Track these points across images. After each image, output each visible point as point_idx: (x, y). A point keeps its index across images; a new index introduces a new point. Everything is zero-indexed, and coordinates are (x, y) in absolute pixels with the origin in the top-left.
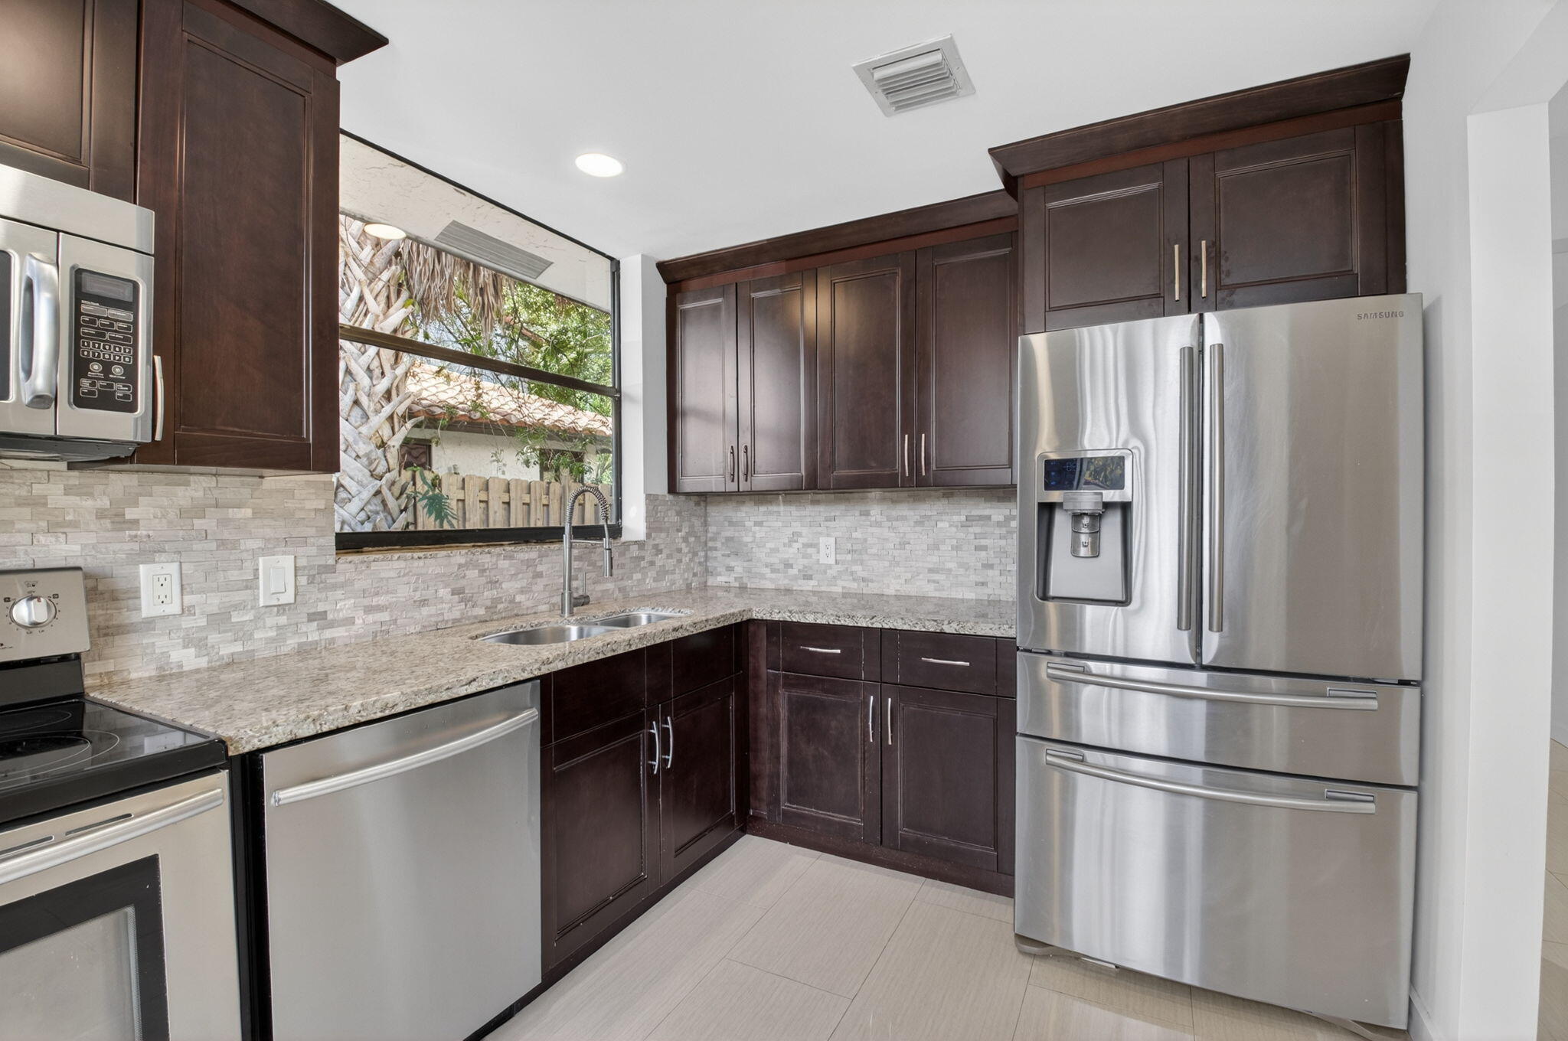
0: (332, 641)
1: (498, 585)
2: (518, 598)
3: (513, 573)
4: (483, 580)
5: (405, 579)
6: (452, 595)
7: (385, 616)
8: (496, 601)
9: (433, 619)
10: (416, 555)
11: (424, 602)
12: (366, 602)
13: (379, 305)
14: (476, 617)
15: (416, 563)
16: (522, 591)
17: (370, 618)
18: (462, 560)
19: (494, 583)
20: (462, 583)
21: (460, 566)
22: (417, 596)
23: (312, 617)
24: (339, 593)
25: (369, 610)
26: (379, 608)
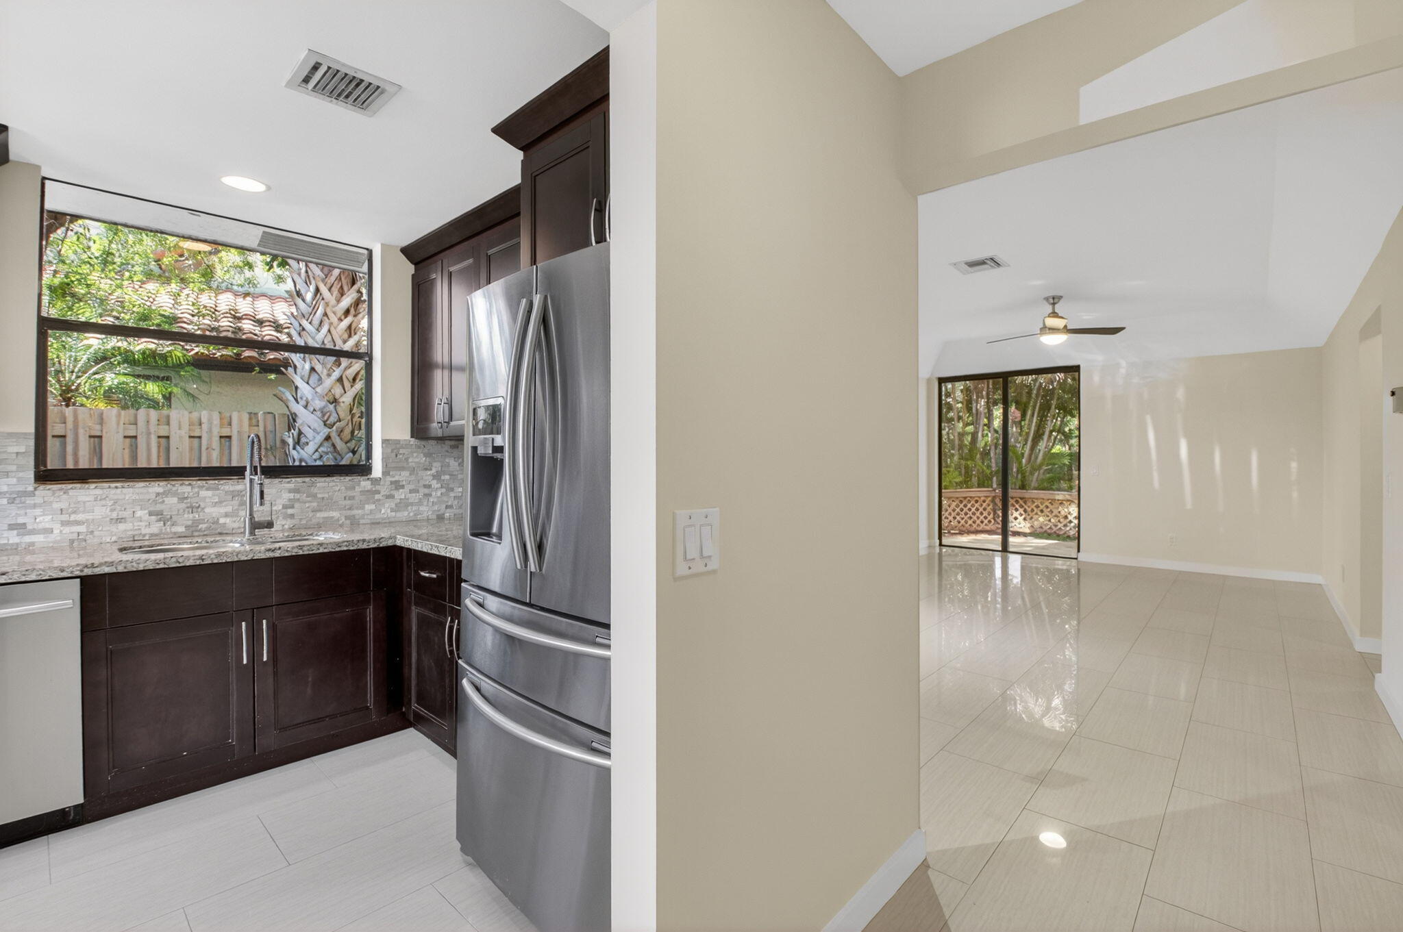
0: (32, 544)
1: (199, 510)
2: (222, 521)
3: (217, 500)
4: (183, 506)
5: (103, 502)
6: (150, 515)
7: (82, 529)
8: (196, 523)
9: (131, 533)
10: (113, 485)
11: (120, 520)
12: (65, 517)
13: (332, 295)
14: (175, 533)
15: (113, 491)
16: (226, 515)
17: (67, 530)
18: (161, 490)
19: (193, 509)
20: (159, 507)
21: (158, 494)
22: (114, 515)
23: (12, 527)
24: (38, 511)
25: (64, 523)
26: (78, 523)
